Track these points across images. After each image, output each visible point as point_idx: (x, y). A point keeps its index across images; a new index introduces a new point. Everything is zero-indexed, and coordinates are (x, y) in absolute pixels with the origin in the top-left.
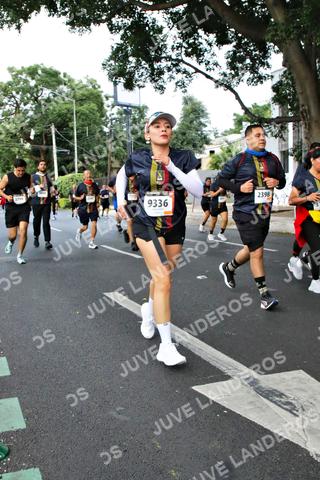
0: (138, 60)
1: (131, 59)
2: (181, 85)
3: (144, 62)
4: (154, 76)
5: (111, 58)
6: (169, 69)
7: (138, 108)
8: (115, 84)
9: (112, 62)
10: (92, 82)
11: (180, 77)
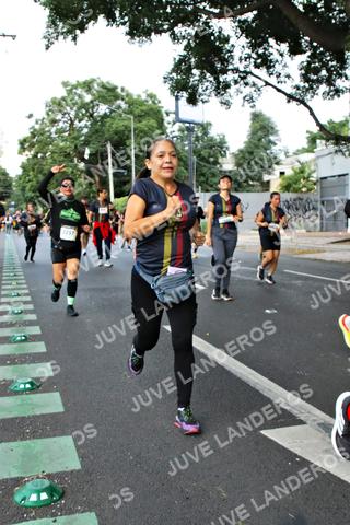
0: (202, 73)
1: (195, 71)
2: (250, 99)
3: (208, 75)
4: (221, 88)
5: (173, 71)
6: (236, 82)
7: (202, 125)
8: (177, 98)
9: (174, 75)
10: (151, 96)
11: (247, 90)
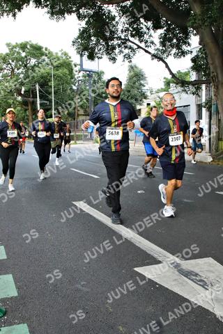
0: (97, 39)
1: (92, 38)
2: (128, 57)
3: (101, 41)
4: (110, 50)
5: (79, 37)
6: (119, 46)
7: (98, 73)
8: (82, 55)
9: (79, 40)
10: (66, 54)
11: (126, 51)
